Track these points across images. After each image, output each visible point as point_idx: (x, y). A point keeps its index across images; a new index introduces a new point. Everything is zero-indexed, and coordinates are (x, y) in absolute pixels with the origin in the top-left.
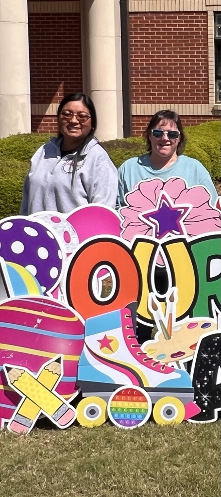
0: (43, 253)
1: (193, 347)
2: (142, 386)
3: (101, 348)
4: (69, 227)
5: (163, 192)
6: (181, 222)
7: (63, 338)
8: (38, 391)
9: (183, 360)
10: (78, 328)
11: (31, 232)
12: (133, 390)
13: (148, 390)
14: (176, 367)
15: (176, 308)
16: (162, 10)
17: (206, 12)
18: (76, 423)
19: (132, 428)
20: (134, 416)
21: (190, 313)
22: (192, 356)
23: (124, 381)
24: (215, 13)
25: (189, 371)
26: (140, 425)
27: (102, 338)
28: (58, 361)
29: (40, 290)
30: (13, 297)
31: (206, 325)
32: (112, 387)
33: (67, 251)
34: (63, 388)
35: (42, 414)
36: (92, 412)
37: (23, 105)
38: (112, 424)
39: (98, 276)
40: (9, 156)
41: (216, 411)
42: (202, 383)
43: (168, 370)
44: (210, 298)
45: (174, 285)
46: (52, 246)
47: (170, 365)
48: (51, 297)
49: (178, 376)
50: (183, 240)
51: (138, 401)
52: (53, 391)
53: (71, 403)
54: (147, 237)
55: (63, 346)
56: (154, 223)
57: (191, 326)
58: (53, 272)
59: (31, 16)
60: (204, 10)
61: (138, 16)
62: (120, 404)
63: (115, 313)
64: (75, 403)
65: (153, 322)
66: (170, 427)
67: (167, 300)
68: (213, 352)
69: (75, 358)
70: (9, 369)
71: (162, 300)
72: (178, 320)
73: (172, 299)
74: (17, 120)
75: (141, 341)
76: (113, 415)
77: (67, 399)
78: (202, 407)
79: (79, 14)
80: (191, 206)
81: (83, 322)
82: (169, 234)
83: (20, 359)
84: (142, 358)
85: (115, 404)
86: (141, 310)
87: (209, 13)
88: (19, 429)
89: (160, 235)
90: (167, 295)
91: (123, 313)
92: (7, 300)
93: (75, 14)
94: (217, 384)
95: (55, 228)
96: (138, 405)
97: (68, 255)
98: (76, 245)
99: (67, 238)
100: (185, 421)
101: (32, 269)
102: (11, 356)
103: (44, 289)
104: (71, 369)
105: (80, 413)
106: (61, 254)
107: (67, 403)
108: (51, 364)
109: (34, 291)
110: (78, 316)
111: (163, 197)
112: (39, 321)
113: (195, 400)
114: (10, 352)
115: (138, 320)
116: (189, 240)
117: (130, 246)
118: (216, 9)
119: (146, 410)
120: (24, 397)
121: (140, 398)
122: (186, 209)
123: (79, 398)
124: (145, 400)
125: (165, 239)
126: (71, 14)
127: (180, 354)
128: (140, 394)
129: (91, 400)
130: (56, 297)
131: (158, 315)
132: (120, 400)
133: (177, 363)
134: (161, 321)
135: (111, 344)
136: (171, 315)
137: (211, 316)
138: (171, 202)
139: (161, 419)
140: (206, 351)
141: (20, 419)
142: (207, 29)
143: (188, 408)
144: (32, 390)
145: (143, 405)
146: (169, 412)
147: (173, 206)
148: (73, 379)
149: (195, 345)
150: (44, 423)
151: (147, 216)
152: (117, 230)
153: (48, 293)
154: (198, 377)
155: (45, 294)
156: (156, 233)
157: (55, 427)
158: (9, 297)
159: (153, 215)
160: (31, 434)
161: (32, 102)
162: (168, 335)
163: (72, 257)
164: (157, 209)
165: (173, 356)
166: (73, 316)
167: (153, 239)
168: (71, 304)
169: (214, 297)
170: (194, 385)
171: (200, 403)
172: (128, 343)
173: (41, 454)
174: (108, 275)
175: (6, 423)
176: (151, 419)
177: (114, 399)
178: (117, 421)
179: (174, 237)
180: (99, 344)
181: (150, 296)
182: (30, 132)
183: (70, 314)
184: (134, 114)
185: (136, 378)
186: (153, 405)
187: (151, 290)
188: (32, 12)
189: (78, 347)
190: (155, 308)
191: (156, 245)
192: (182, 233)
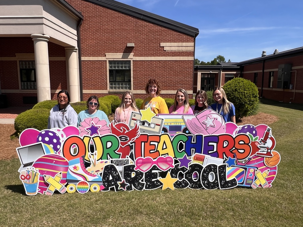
0: (55, 141)
1: (102, 169)
2: (87, 181)
3: (74, 169)
4: (63, 133)
5: (92, 122)
6: (98, 131)
7: (62, 166)
8: (55, 183)
9: (99, 173)
10: (67, 163)
11: (51, 134)
12: (84, 182)
13: (88, 182)
14: (97, 175)
15: (97, 157)
16: (92, 60)
17: (106, 61)
18: (67, 192)
19: (84, 193)
20: (84, 190)
21: (101, 158)
22: (102, 171)
23: (81, 179)
24: (109, 61)
25: (101, 176)
26: (86, 192)
27: (74, 166)
28: (61, 173)
29: (54, 152)
30: (46, 154)
31: (106, 162)
32: (77, 181)
33: (62, 140)
34: (62, 182)
35: (56, 189)
36: (71, 189)
37: (48, 90)
38: (78, 192)
39: (73, 148)
40: (44, 108)
41: (110, 188)
42: (105, 179)
43: (95, 176)
44: (107, 154)
45: (96, 150)
46: (58, 139)
47: (95, 174)
48: (58, 154)
49: (98, 177)
50: (99, 136)
51: (85, 185)
52: (59, 182)
53: (65, 186)
54: (87, 136)
55: (62, 169)
56: (90, 131)
57: (102, 162)
58: (58, 147)
59: (50, 62)
60: (105, 60)
61: (85, 62)
62: (80, 186)
63: (78, 159)
64: (66, 186)
65: (90, 161)
66: (96, 193)
67: (94, 155)
68: (108, 170)
69: (66, 172)
70: (45, 176)
71: (92, 155)
72: (97, 160)
73: (95, 154)
74: (46, 95)
75: (86, 167)
76: (78, 189)
77: (63, 185)
78: (105, 187)
79: (65, 61)
80: (101, 126)
81: (68, 162)
82: (94, 134)
83: (48, 173)
84: (86, 172)
85: (78, 186)
86: (86, 158)
87: (107, 61)
88: (49, 194)
89: (91, 135)
90: (94, 153)
91: (80, 159)
92: (44, 155)
93: (64, 61)
94: (110, 179)
95: (59, 133)
96: (85, 186)
97: (63, 141)
98: (65, 138)
99: (62, 136)
100: (100, 191)
101: (52, 146)
102: (46, 172)
103: (55, 152)
104: (65, 176)
105: (68, 189)
106: (61, 141)
107: (64, 186)
108: (58, 174)
109: (53, 152)
110: (66, 160)
111: (92, 123)
112: (54, 161)
113: (103, 184)
114: (46, 171)
115: (85, 161)
116: (101, 136)
117: (82, 138)
118: (109, 60)
119: (88, 188)
120: (50, 184)
121: (86, 184)
122: (100, 127)
123: (67, 184)
124: (88, 185)
125: (93, 136)
126: (63, 61)
127: (98, 171)
128: (87, 183)
129: (71, 185)
130: (59, 154)
131: (92, 159)
132: (80, 185)
133: (97, 173)
134: (92, 161)
135: (77, 168)
136: (95, 159)
137: (108, 159)
138: (95, 125)
139: (93, 190)
140: (106, 170)
141: (49, 191)
142: (106, 66)
143: (101, 187)
144: (53, 182)
145: (87, 186)
146: (95, 188)
147: (96, 126)
148: (65, 179)
149: (103, 168)
150: (56, 192)
151: (87, 129)
152: (78, 133)
153: (57, 153)
154: (104, 178)
155: (56, 153)
156: (90, 134)
157: (60, 193)
158: (45, 154)
159: (89, 129)
160: (53, 195)
161: (51, 89)
162: (94, 165)
163: (64, 142)
164: (90, 127)
165: (96, 171)
166: (65, 160)
167: (89, 136)
168: (64, 156)
169: (108, 154)
170: (103, 180)
171: (104, 185)
172: (82, 168)
173: (56, 202)
174: (75, 147)
175: (45, 192)
176: (90, 190)
177: (78, 185)
178: (79, 191)
179: (96, 135)
180: (73, 168)
181: (89, 153)
182: (50, 99)
183: (64, 159)
184: (84, 93)
185: (85, 178)
186: (90, 186)
187: (89, 152)
188: (50, 60)
189: (67, 169)
190: (90, 157)
191: (90, 138)
192: (98, 134)
